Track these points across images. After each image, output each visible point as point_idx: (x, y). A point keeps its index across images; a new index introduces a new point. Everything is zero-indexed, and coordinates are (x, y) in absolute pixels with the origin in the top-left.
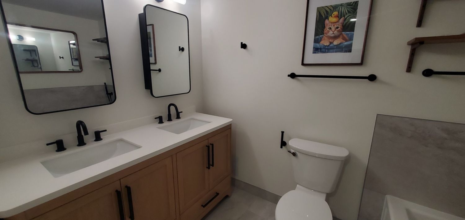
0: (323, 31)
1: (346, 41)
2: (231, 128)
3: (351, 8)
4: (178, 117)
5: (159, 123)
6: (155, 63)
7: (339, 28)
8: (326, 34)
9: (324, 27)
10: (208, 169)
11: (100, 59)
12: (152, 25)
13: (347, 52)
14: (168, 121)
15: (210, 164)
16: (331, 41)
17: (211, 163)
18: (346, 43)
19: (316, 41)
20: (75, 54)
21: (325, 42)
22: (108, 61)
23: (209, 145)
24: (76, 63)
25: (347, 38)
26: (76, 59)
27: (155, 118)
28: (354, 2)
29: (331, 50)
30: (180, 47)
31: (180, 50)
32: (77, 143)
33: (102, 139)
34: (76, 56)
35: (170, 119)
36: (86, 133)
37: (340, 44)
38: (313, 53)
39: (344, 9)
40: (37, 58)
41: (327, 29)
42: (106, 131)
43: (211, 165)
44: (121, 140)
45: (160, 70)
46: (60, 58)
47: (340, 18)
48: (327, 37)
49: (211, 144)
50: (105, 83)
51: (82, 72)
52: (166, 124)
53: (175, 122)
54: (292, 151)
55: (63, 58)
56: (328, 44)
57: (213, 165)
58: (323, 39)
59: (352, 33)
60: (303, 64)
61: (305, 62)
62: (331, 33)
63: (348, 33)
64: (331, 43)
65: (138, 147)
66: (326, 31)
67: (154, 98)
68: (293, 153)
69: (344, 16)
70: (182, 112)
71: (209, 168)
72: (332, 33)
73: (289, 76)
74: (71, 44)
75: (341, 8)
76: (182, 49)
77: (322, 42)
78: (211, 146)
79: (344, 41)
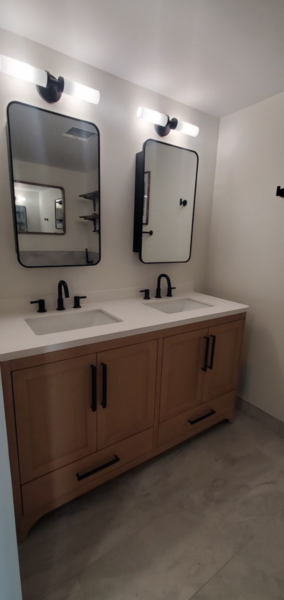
2: (244, 319)
4: (169, 294)
5: (144, 298)
6: (147, 224)
10: (203, 371)
11: (85, 219)
12: (149, 172)
14: (156, 297)
15: (207, 365)
17: (209, 364)
20: (59, 215)
22: (93, 222)
23: (209, 336)
24: (60, 225)
26: (61, 221)
27: (141, 291)
30: (181, 200)
31: (181, 204)
32: (57, 307)
33: (80, 307)
34: (61, 219)
35: (158, 296)
36: (67, 295)
40: (24, 221)
42: (85, 297)
43: (208, 367)
44: (101, 312)
45: (151, 233)
46: (45, 219)
49: (211, 336)
50: (86, 249)
51: (65, 235)
52: (153, 300)
53: (164, 300)
55: (47, 220)
57: (211, 367)
65: (118, 321)
67: (142, 263)
70: (175, 288)
71: (205, 370)
74: (57, 202)
76: (184, 203)
78: (211, 339)
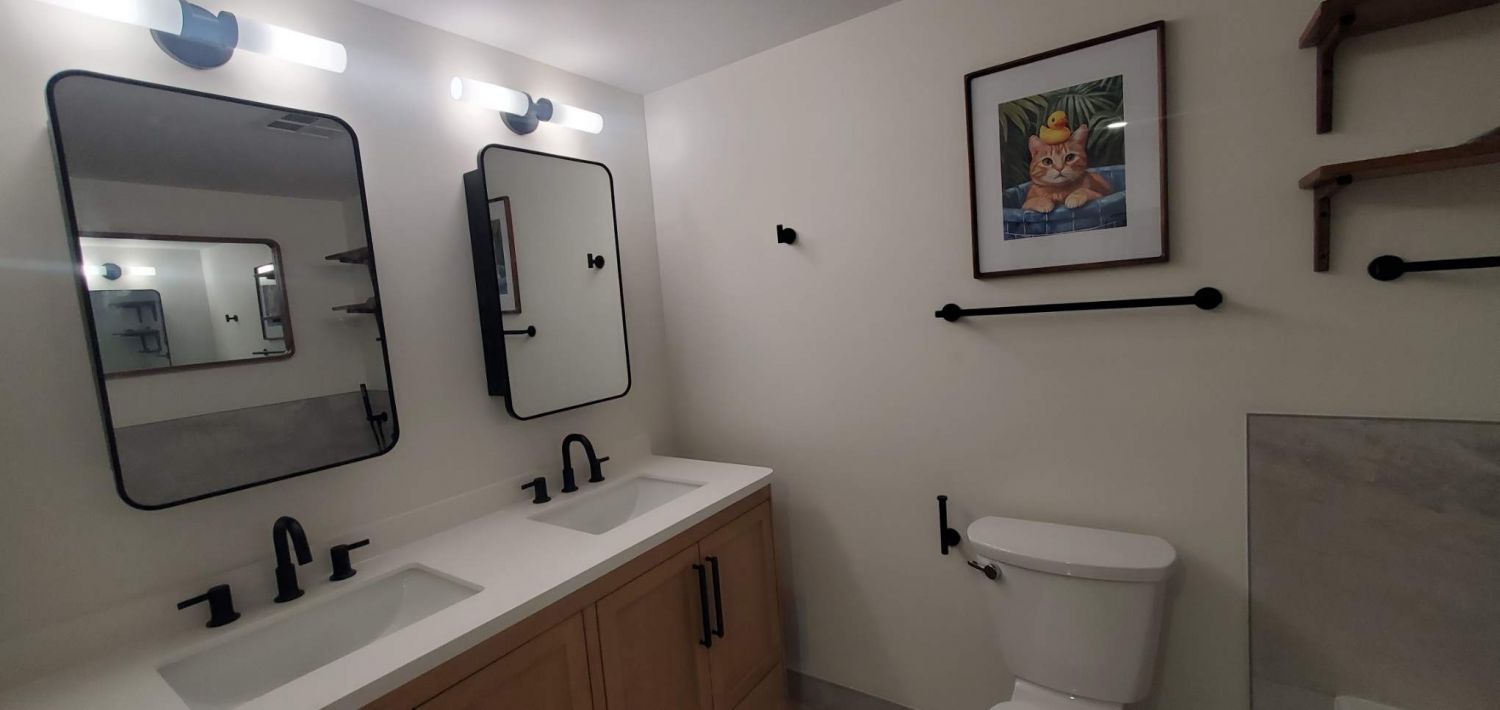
0: (1028, 169)
1: (1105, 193)
2: (769, 499)
3: (1103, 96)
4: (596, 476)
5: (535, 502)
6: (518, 311)
7: (1076, 159)
8: (1038, 178)
9: (1029, 159)
10: (704, 647)
11: (349, 311)
12: (506, 199)
13: (1112, 226)
14: (565, 490)
15: (710, 627)
16: (1055, 196)
17: (714, 626)
18: (1105, 201)
19: (1010, 202)
20: (272, 304)
21: (1039, 204)
22: (372, 315)
23: (704, 562)
24: (277, 331)
25: (1107, 185)
26: (276, 320)
27: (524, 487)
28: (1109, 79)
29: (1060, 226)
30: (590, 256)
31: (591, 266)
32: (276, 593)
33: (354, 573)
34: (277, 310)
35: (569, 486)
36: (305, 556)
37: (1088, 203)
38: (1007, 238)
39: (1081, 101)
40: (156, 326)
41: (1038, 163)
42: (366, 542)
43: (714, 632)
44: (417, 571)
45: (531, 331)
46: (228, 319)
47: (1075, 130)
48: (1041, 186)
49: (708, 559)
50: (363, 386)
51: (293, 359)
52: (559, 501)
53: (588, 493)
54: (984, 562)
55: (236, 318)
56: (1048, 208)
57: (720, 633)
58: (1030, 194)
59: (1120, 167)
60: (979, 275)
61: (985, 268)
62: (1051, 176)
63: (1107, 169)
64: (1057, 204)
65: (470, 590)
66: (1038, 170)
67: (516, 420)
68: (987, 567)
69: (1086, 122)
70: (607, 459)
71: (707, 643)
72: (1056, 173)
73: (938, 314)
74: (263, 275)
75: (1071, 101)
76: (597, 262)
77: (1028, 205)
78: (709, 566)
79: (1098, 195)
